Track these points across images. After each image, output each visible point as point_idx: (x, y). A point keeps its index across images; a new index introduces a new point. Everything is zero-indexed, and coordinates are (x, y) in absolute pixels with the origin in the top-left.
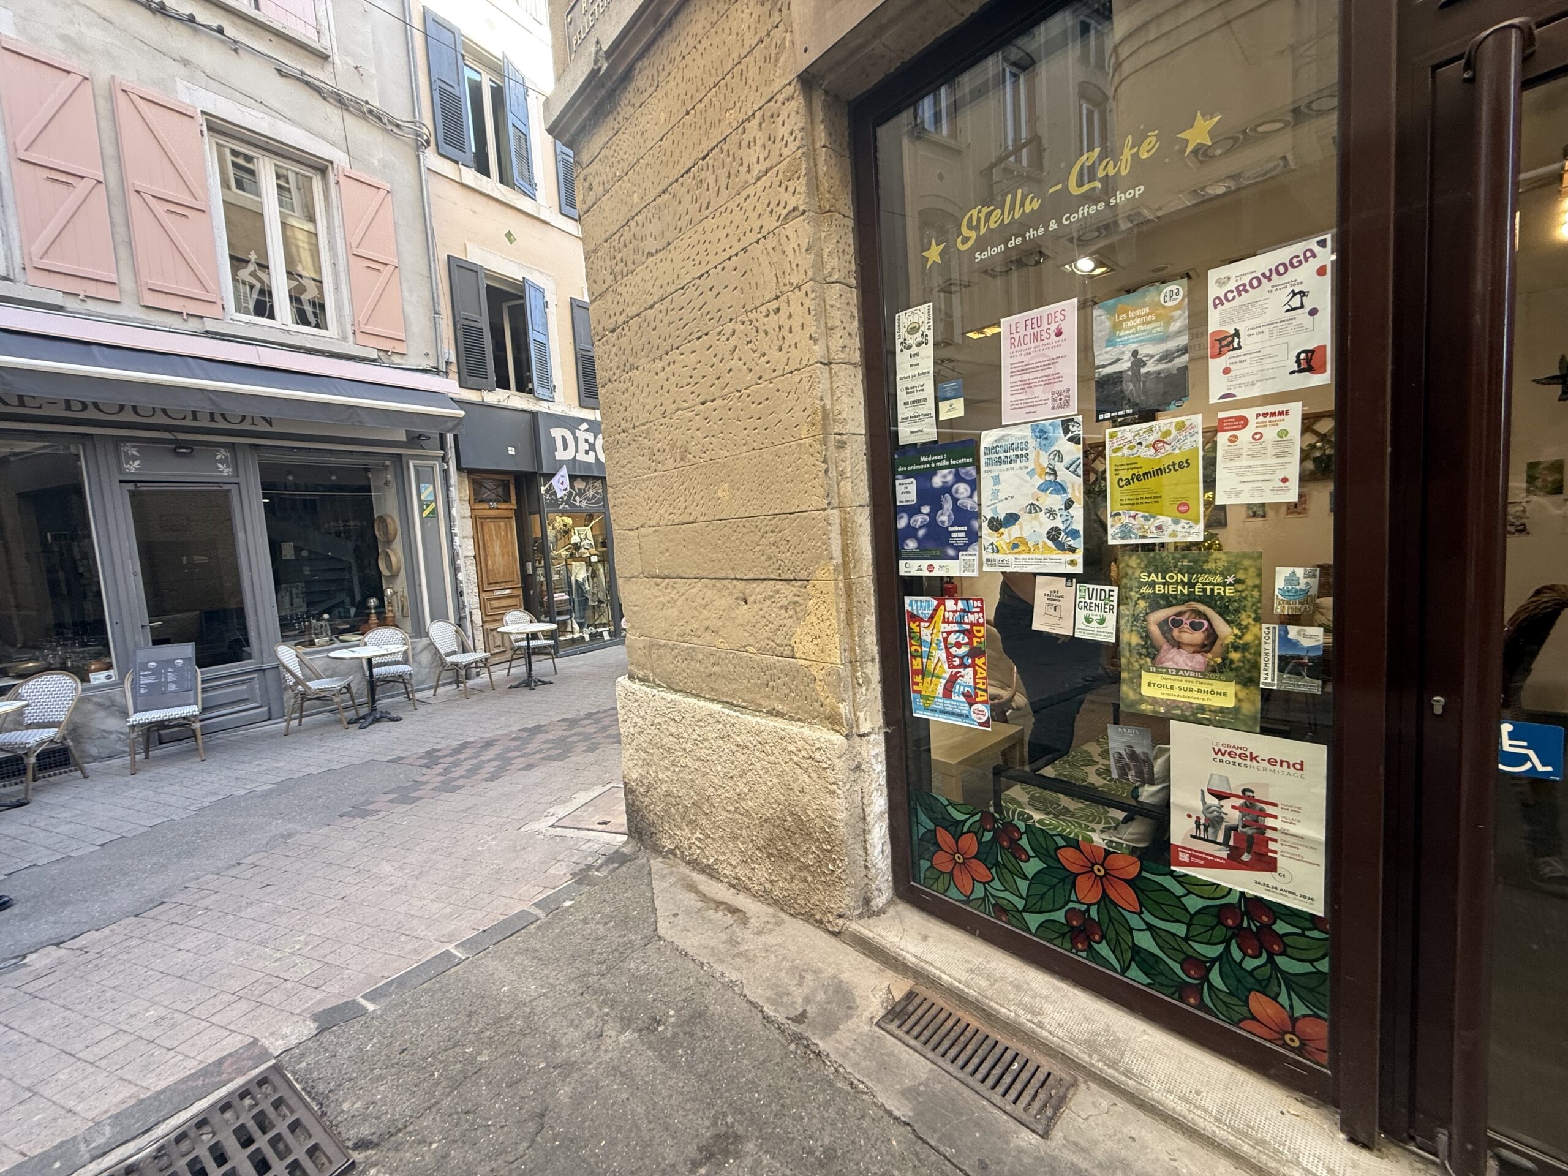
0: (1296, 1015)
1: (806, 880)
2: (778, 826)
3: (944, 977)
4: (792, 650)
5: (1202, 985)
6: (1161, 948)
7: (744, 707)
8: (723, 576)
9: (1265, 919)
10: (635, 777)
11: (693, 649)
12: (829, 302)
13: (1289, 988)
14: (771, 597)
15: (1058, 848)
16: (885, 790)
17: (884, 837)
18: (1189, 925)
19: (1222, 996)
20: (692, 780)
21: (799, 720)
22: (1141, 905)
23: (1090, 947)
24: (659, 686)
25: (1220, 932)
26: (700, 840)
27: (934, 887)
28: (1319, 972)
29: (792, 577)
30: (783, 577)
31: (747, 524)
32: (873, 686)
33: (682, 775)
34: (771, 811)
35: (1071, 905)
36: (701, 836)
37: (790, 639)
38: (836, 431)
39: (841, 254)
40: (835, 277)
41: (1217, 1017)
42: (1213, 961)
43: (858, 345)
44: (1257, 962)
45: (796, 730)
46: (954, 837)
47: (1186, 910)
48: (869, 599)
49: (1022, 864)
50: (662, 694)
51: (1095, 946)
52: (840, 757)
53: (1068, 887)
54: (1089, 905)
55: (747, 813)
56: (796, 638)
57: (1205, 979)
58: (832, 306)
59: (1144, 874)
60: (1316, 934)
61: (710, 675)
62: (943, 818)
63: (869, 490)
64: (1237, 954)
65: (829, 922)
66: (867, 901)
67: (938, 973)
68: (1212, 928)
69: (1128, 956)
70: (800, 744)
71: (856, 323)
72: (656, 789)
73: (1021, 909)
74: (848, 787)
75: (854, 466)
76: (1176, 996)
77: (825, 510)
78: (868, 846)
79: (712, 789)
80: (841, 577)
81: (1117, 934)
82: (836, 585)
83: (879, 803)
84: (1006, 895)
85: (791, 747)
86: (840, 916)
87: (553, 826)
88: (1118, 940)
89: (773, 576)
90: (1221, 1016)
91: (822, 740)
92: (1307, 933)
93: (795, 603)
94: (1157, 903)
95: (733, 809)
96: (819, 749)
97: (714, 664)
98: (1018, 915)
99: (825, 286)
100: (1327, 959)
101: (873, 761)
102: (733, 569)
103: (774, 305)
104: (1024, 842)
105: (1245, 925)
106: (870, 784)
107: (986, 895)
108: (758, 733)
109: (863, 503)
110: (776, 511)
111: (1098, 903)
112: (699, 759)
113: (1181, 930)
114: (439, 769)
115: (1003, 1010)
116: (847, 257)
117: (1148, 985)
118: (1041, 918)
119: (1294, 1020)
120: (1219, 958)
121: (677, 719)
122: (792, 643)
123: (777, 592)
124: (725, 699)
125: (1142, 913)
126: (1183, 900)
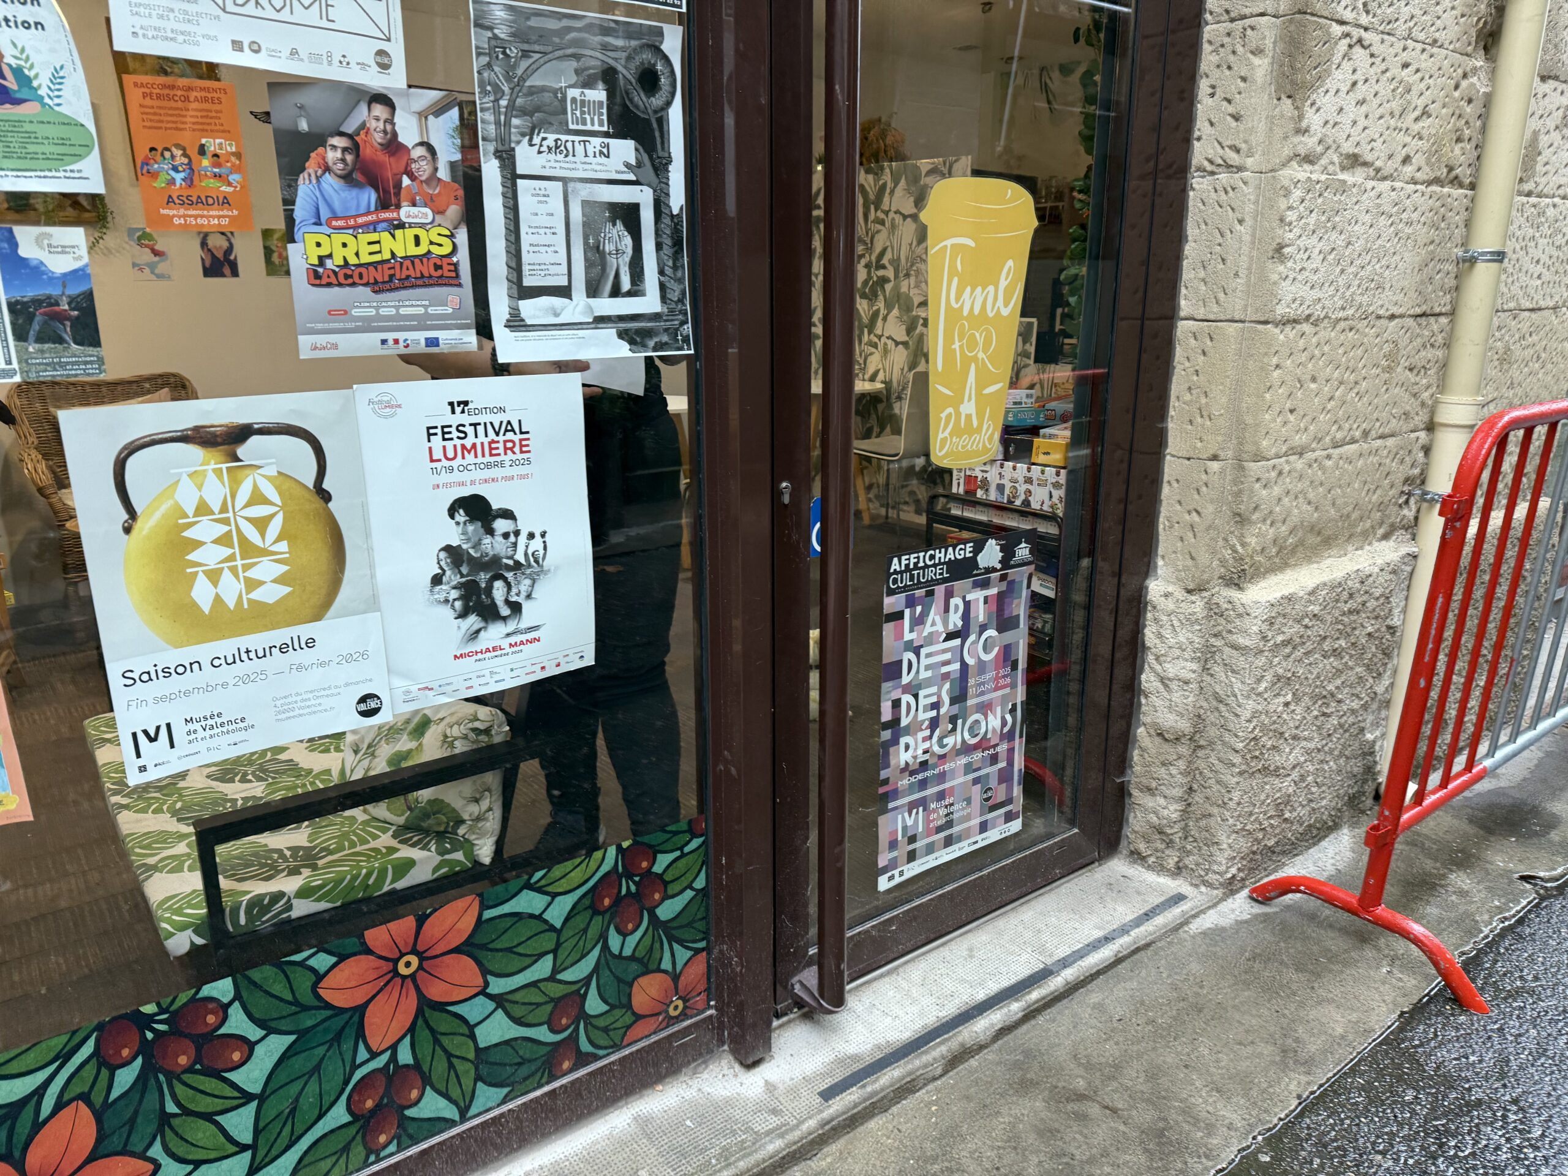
0: (679, 968)
5: (577, 1028)
6: (517, 1021)
9: (645, 865)
13: (671, 941)
15: (319, 977)
18: (555, 952)
19: (601, 1021)
22: (485, 972)
23: (403, 1121)
25: (595, 929)
28: (697, 893)
35: (358, 1075)
41: (596, 1059)
42: (587, 981)
44: (639, 934)
47: (552, 928)
49: (232, 1076)
51: (411, 1112)
53: (348, 1043)
54: (395, 1046)
57: (580, 1015)
59: (488, 916)
60: (693, 844)
68: (585, 931)
69: (468, 1078)
81: (449, 1057)
88: (450, 1067)
90: (602, 1053)
92: (686, 850)
94: (509, 949)
100: (703, 870)
104: (238, 1023)
105: (623, 891)
111: (412, 1030)
113: (544, 967)
119: (675, 977)
120: (596, 968)
125: (487, 984)
126: (546, 916)
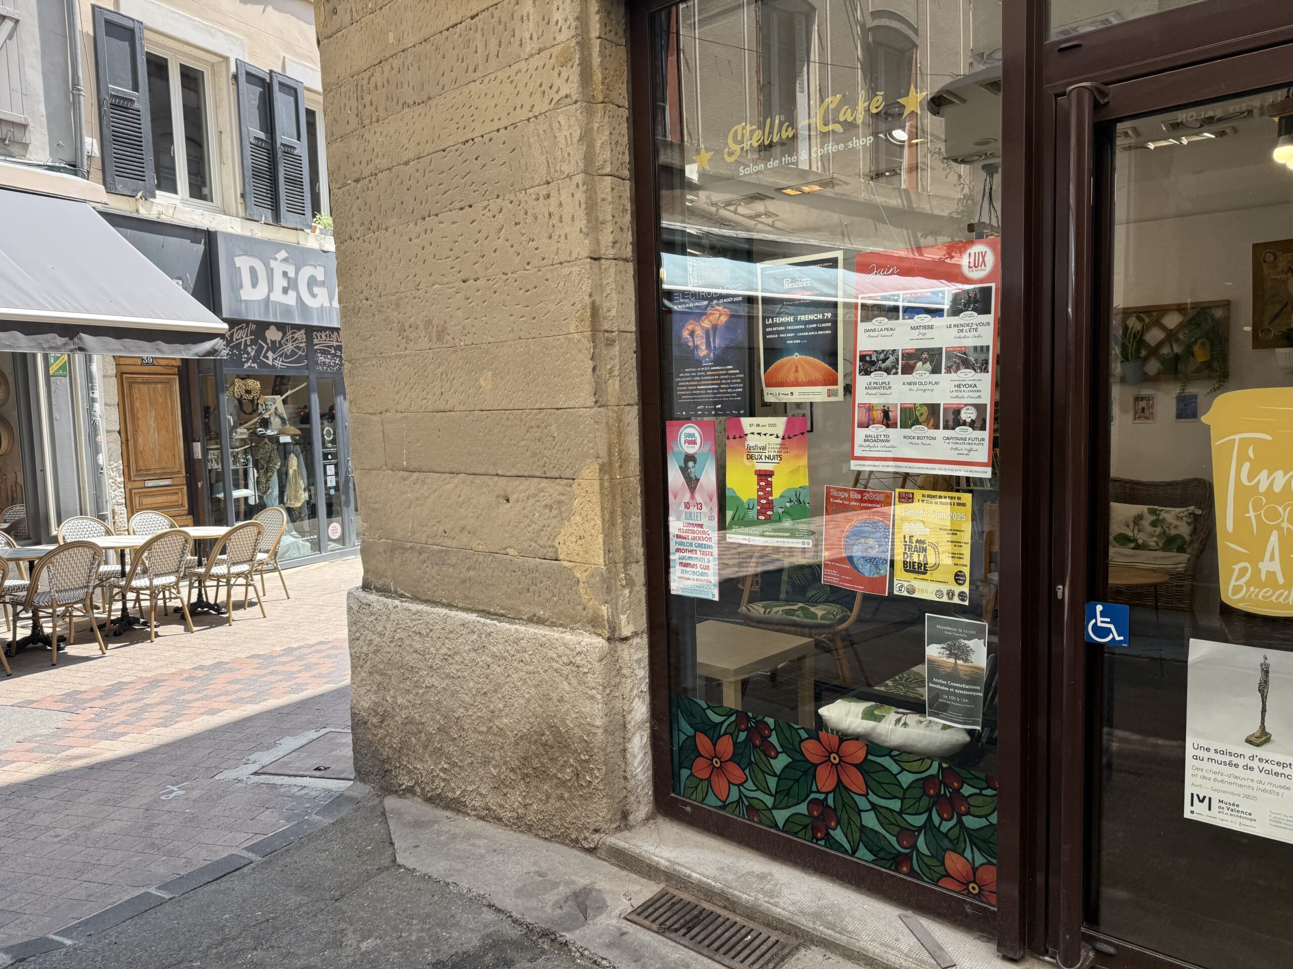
0: (977, 865)
1: (561, 798)
2: (536, 742)
3: (694, 875)
4: (556, 552)
5: (912, 853)
6: (882, 824)
7: (502, 615)
8: (483, 471)
9: (956, 784)
10: (366, 705)
11: (446, 552)
12: (600, 196)
13: (972, 843)
14: (535, 495)
15: (802, 741)
16: (647, 697)
17: (645, 747)
18: (902, 800)
19: (925, 859)
20: (439, 702)
21: (561, 625)
22: (867, 787)
23: (828, 834)
24: (402, 596)
25: (925, 801)
26: (444, 770)
27: (693, 797)
28: (991, 825)
29: (557, 475)
30: (548, 475)
31: (511, 417)
32: (637, 588)
33: (427, 697)
34: (528, 726)
35: (813, 796)
36: (446, 766)
37: (554, 540)
38: (605, 328)
39: (614, 146)
40: (608, 170)
41: (923, 880)
42: (919, 829)
43: (630, 239)
44: (951, 824)
45: (557, 635)
46: (712, 740)
47: (900, 785)
48: (636, 500)
49: (771, 760)
50: (407, 604)
51: (831, 832)
52: (601, 660)
53: (809, 778)
54: (827, 793)
55: (501, 732)
56: (560, 539)
57: (914, 847)
58: (603, 200)
59: (870, 757)
60: (989, 792)
61: (464, 582)
62: (703, 723)
63: (638, 389)
64: (936, 819)
65: (586, 839)
66: (625, 815)
67: (688, 872)
68: (920, 799)
69: (857, 836)
70: (561, 649)
71: (628, 217)
72: (393, 717)
73: (770, 806)
74: (608, 692)
75: (623, 363)
76: (893, 868)
77: (591, 408)
78: (628, 756)
79: (462, 710)
80: (606, 477)
81: (849, 818)
82: (602, 485)
83: (640, 710)
84: (759, 795)
85: (551, 654)
86: (596, 831)
87: (256, 773)
88: (849, 823)
89: (538, 474)
90: (926, 879)
91: (583, 644)
92: (984, 792)
93: (560, 502)
94: (879, 782)
95: (484, 729)
96: (579, 653)
97: (469, 569)
98: (767, 813)
99: (597, 178)
100: (996, 814)
101: (635, 666)
102: (494, 464)
103: (544, 190)
104: (773, 739)
105: (942, 792)
106: (632, 690)
107: (740, 797)
108: (517, 641)
109: (632, 402)
110: (543, 406)
111: (834, 791)
112: (448, 676)
113: (896, 805)
114: (89, 714)
115: (745, 896)
116: (620, 149)
117: (873, 862)
118: (786, 813)
119: (975, 870)
120: (924, 826)
121: (424, 632)
122: (556, 544)
123: (542, 490)
124: (481, 608)
125: (868, 794)
126: (898, 777)
